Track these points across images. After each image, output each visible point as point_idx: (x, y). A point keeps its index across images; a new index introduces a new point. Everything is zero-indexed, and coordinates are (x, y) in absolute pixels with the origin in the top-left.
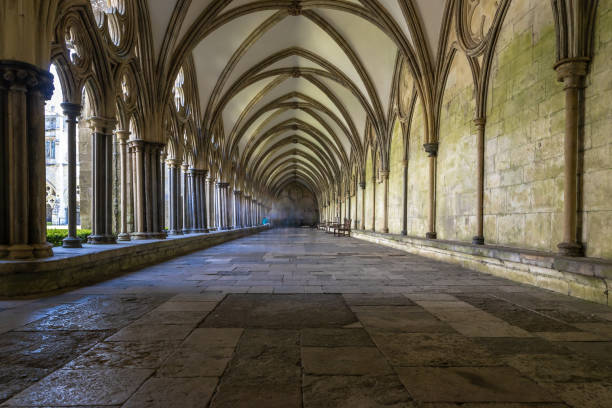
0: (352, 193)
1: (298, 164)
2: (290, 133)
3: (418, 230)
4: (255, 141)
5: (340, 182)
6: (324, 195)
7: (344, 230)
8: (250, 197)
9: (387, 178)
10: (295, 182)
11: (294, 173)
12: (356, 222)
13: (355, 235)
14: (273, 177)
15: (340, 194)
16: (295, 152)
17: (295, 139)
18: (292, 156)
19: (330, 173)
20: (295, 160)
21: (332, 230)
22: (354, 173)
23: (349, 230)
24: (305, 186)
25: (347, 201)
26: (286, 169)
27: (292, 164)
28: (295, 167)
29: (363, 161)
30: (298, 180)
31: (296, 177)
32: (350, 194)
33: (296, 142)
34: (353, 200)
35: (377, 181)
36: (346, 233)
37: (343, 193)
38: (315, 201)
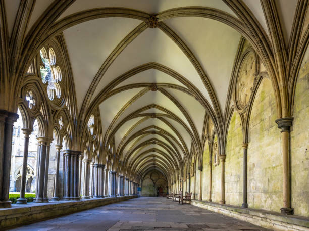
0: (192, 175)
1: (156, 158)
2: (151, 136)
3: (263, 204)
4: (127, 139)
5: (182, 168)
6: (172, 178)
7: (186, 200)
8: (129, 179)
9: (224, 161)
10: (155, 170)
11: (154, 164)
12: (195, 194)
13: (194, 204)
14: (140, 165)
15: (182, 176)
16: (154, 150)
17: (154, 141)
18: (152, 153)
19: (176, 163)
20: (154, 156)
21: (178, 199)
22: (193, 161)
23: (190, 200)
24: (160, 172)
25: (188, 180)
26: (149, 161)
27: (152, 158)
28: (154, 160)
29: (201, 152)
30: (156, 168)
31: (155, 167)
32: (190, 175)
33: (154, 143)
34: (193, 179)
35: (214, 164)
36: (188, 202)
37: (185, 176)
38: (166, 181)
